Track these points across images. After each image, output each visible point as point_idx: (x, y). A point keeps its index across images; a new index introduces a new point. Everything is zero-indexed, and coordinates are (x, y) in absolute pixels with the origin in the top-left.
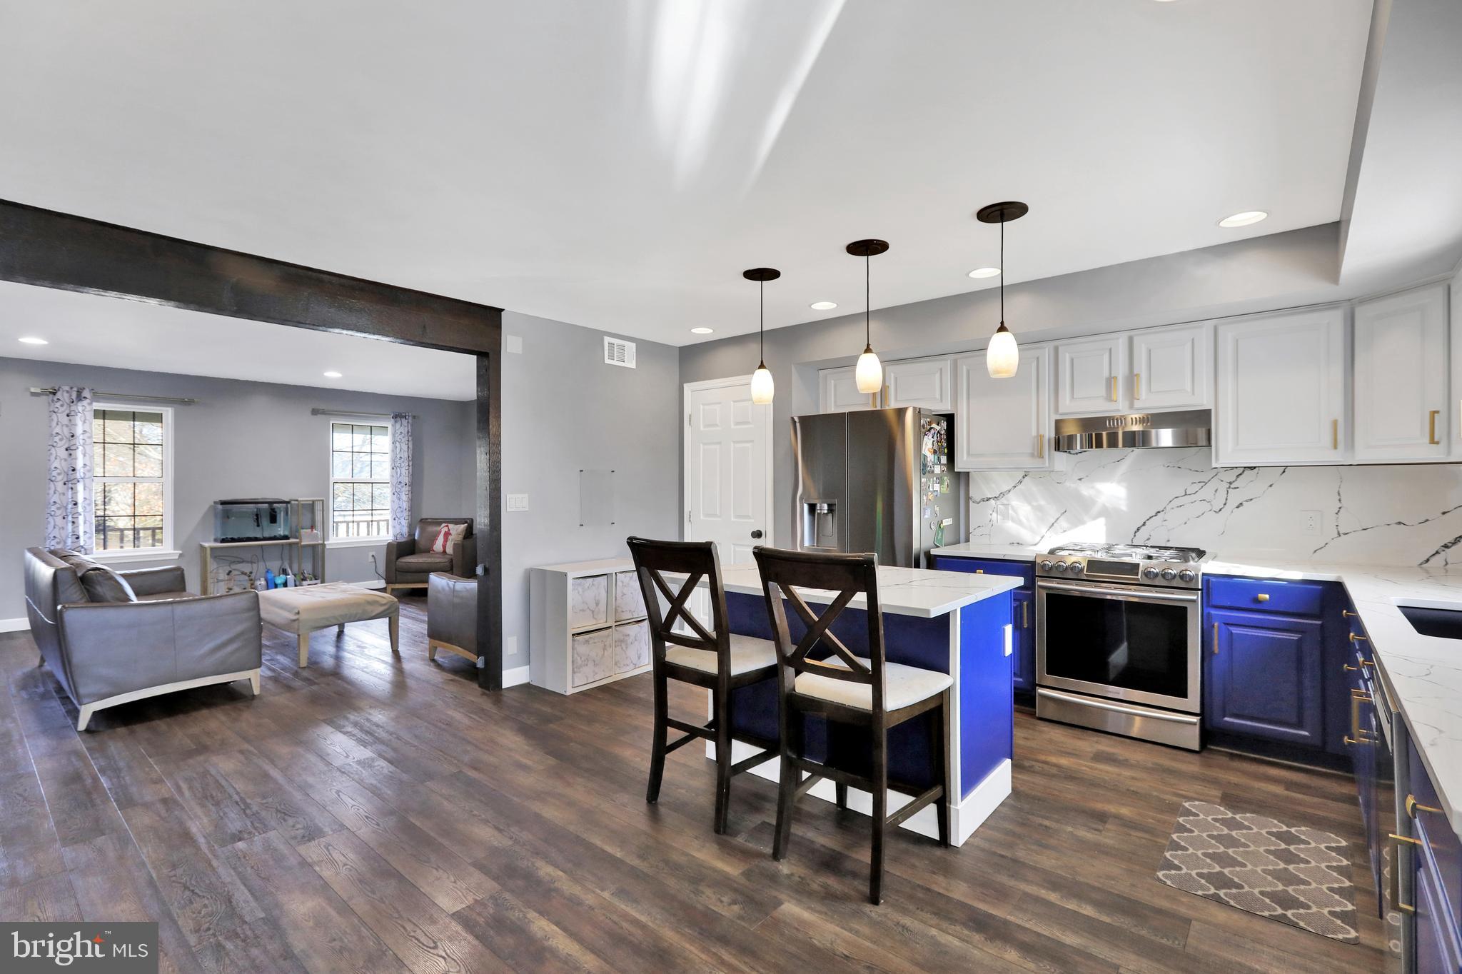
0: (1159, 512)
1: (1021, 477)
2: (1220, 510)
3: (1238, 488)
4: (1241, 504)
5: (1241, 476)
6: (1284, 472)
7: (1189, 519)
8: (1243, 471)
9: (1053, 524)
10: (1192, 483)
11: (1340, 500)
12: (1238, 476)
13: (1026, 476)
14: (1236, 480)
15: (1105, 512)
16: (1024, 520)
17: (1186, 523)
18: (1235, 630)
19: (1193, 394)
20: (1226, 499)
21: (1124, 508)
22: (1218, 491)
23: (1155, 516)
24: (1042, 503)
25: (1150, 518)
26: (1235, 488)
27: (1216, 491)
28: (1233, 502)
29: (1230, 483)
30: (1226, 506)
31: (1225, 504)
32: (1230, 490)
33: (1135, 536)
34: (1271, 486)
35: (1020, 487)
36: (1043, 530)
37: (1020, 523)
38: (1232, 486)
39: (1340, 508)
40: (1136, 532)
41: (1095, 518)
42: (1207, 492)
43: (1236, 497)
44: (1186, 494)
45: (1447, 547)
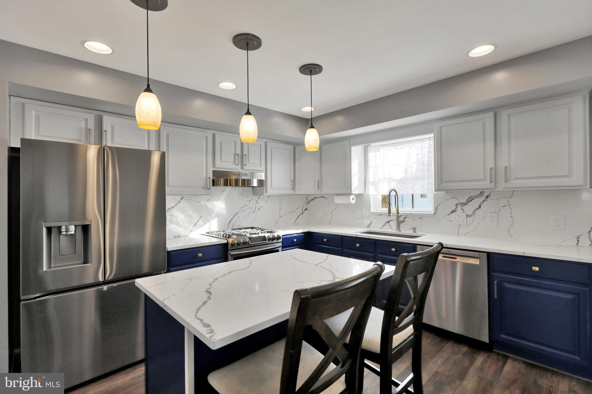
0: (237, 214)
1: (179, 199)
2: (254, 211)
4: (259, 209)
6: (269, 197)
9: (196, 223)
10: (247, 201)
11: (280, 206)
13: (182, 198)
14: (258, 200)
15: (218, 216)
16: (181, 222)
20: (256, 207)
21: (224, 213)
22: (253, 204)
24: (190, 213)
25: (234, 216)
32: (256, 204)
33: (229, 225)
34: (266, 202)
35: (179, 205)
36: (191, 228)
37: (179, 225)
38: (257, 202)
39: (280, 209)
40: (229, 223)
41: (214, 219)
42: (250, 204)
43: (258, 206)
44: (245, 206)
45: (297, 218)
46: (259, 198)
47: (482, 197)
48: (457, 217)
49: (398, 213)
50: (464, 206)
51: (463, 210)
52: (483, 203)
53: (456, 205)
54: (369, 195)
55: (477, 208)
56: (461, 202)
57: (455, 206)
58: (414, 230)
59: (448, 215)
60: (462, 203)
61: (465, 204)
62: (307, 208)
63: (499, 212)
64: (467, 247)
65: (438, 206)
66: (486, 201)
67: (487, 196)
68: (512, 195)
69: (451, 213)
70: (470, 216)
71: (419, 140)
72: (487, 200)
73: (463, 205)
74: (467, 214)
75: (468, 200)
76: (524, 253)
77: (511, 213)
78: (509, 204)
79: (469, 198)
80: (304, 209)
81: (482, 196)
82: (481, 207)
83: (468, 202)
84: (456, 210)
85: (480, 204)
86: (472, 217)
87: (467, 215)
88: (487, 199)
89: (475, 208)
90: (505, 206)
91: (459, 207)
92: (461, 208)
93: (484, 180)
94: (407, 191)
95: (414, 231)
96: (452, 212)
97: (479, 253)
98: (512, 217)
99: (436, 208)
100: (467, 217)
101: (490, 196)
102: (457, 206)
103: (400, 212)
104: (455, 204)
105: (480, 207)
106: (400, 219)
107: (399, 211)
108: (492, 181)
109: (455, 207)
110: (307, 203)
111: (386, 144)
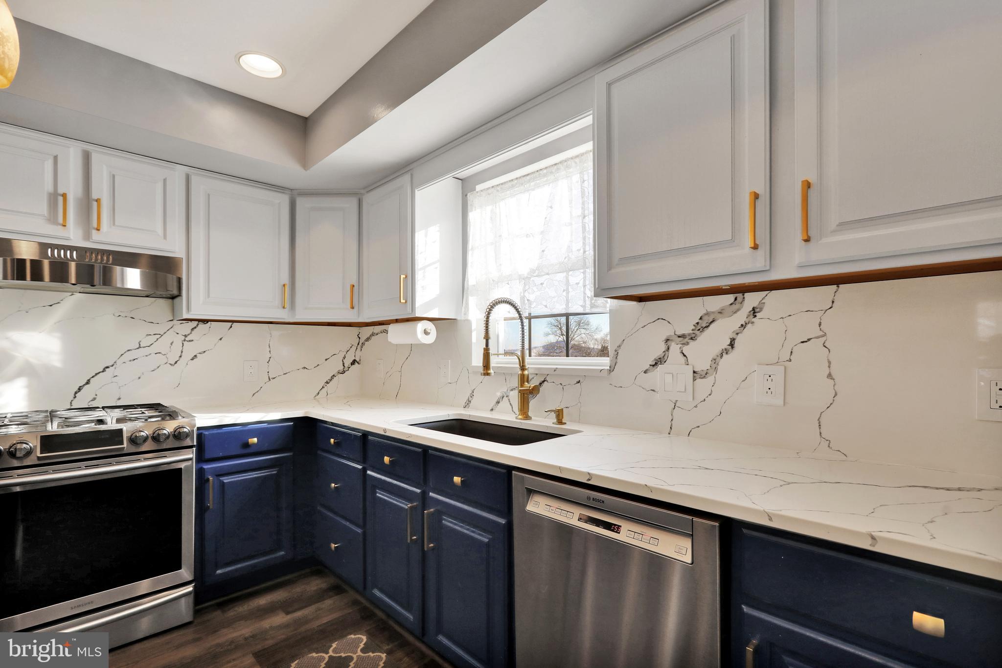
0: (107, 367)
2: (176, 363)
3: (192, 341)
4: (195, 356)
5: (195, 330)
6: (231, 327)
7: (143, 373)
8: (198, 325)
10: (148, 335)
11: (270, 352)
12: (193, 329)
14: (191, 333)
17: (139, 378)
18: (226, 480)
19: (165, 237)
20: (182, 352)
22: (173, 344)
23: (103, 372)
25: (96, 374)
26: (190, 341)
27: (172, 344)
28: (188, 355)
29: (186, 336)
30: (181, 359)
31: (181, 357)
32: (185, 343)
33: (75, 397)
34: (221, 339)
38: (187, 339)
39: (270, 358)
40: (76, 393)
41: (11, 379)
42: (162, 345)
43: (190, 349)
44: (140, 347)
45: (327, 383)
46: (195, 328)
47: (739, 313)
48: (669, 378)
49: (523, 368)
50: (688, 343)
51: (685, 356)
52: (741, 333)
53: (667, 340)
54: (468, 322)
55: (723, 348)
56: (679, 333)
57: (663, 343)
58: (559, 416)
59: (645, 372)
60: (683, 336)
61: (692, 339)
62: (358, 360)
63: (790, 360)
64: (651, 489)
65: (619, 346)
66: (749, 326)
67: (754, 309)
68: (833, 302)
69: (653, 366)
70: (704, 374)
71: (577, 160)
72: (753, 323)
73: (686, 340)
74: (695, 370)
75: (698, 323)
76: (873, 538)
77: (829, 362)
78: (822, 333)
79: (701, 318)
80: (348, 362)
81: (738, 310)
82: (736, 345)
83: (697, 332)
84: (666, 358)
85: (734, 336)
86: (710, 379)
87: (694, 372)
88: (754, 320)
89: (717, 350)
90: (809, 340)
91: (675, 348)
92: (679, 351)
93: (733, 241)
94: (546, 306)
95: (560, 422)
96: (656, 364)
97: (691, 518)
98: (830, 376)
99: (616, 351)
100: (694, 380)
101: (761, 310)
102: (669, 343)
103: (527, 366)
104: (664, 338)
105: (732, 345)
106: (527, 384)
107: (526, 364)
108: (757, 242)
109: (663, 347)
110: (359, 346)
111: (505, 183)
